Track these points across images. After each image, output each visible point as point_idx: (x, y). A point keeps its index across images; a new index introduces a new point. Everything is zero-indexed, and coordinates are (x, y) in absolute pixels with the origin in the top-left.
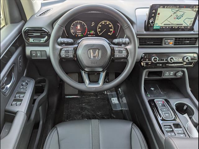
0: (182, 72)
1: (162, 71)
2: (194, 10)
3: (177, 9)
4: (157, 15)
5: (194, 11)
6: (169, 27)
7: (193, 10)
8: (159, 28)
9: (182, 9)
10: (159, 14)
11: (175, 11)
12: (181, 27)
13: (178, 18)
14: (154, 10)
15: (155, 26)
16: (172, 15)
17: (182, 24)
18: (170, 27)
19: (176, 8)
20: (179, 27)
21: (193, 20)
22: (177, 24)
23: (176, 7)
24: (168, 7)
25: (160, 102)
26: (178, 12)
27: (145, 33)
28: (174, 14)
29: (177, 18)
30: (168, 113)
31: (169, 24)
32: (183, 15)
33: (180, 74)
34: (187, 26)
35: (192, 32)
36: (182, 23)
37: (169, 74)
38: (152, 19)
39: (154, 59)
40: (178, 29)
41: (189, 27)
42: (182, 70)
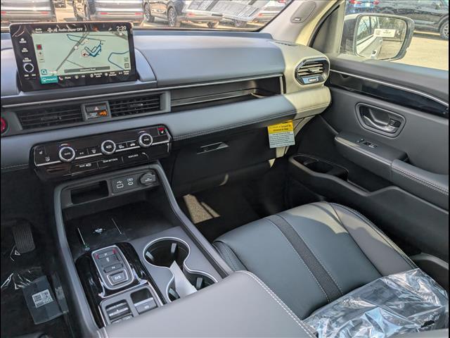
0: (153, 174)
1: (105, 182)
2: (121, 34)
3: (81, 34)
4: (37, 51)
5: (120, 36)
6: (80, 75)
7: (118, 35)
8: (55, 80)
9: (91, 33)
10: (39, 47)
11: (78, 39)
12: (109, 73)
13: (94, 54)
14: (22, 39)
15: (41, 76)
16: (73, 49)
17: (109, 68)
18: (83, 76)
19: (76, 31)
20: (103, 73)
21: (128, 55)
22: (97, 69)
23: (74, 30)
24: (56, 30)
25: (106, 254)
26: (86, 40)
27: (22, 94)
28: (76, 45)
29: (91, 54)
30: (122, 272)
31: (78, 70)
32: (100, 46)
33: (149, 179)
34: (121, 70)
35: (138, 82)
36: (107, 64)
37: (126, 183)
38: (27, 60)
39: (63, 153)
40: (104, 79)
41: (127, 73)
42: (149, 169)
